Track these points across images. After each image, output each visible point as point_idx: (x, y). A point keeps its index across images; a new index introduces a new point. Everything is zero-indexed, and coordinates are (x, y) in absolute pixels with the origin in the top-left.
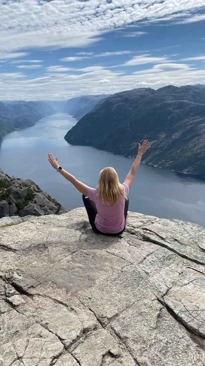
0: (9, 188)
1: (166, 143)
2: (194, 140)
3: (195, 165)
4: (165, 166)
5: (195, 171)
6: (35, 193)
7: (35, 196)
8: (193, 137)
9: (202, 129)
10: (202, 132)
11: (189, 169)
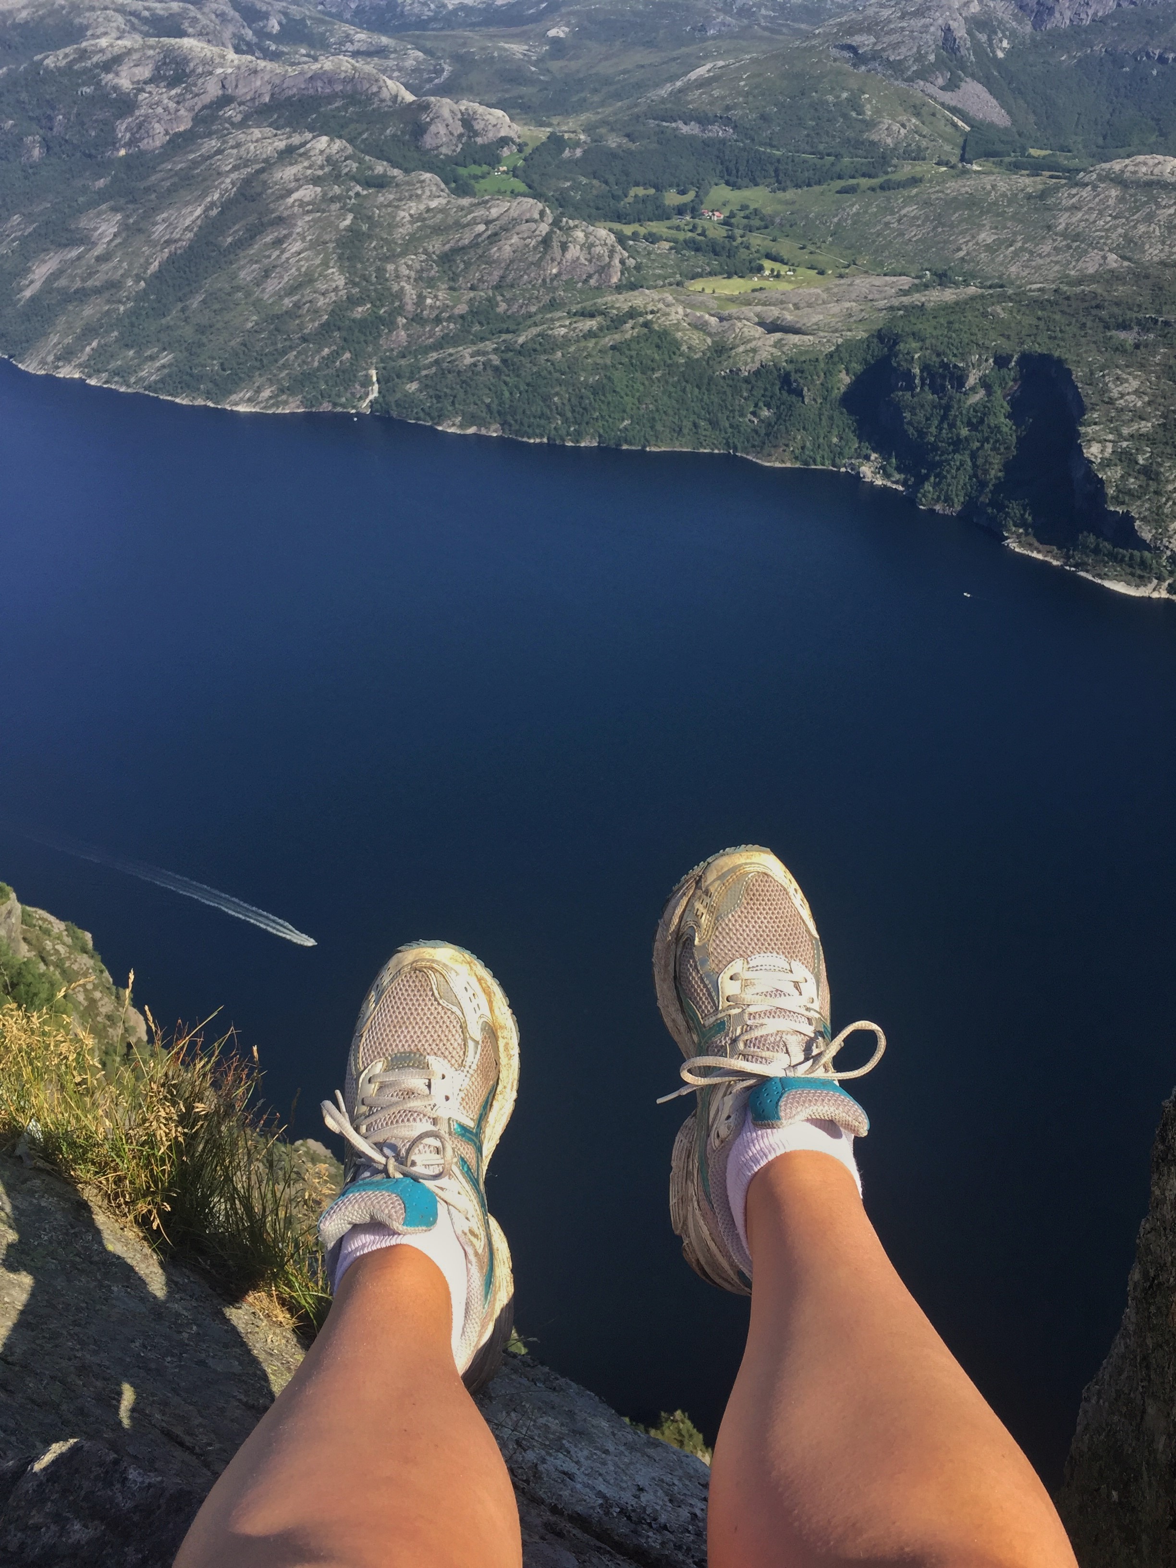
1: (130, 264)
2: (256, 246)
3: (281, 369)
4: (142, 379)
5: (284, 397)
8: (254, 233)
9: (290, 192)
10: (293, 205)
11: (258, 391)
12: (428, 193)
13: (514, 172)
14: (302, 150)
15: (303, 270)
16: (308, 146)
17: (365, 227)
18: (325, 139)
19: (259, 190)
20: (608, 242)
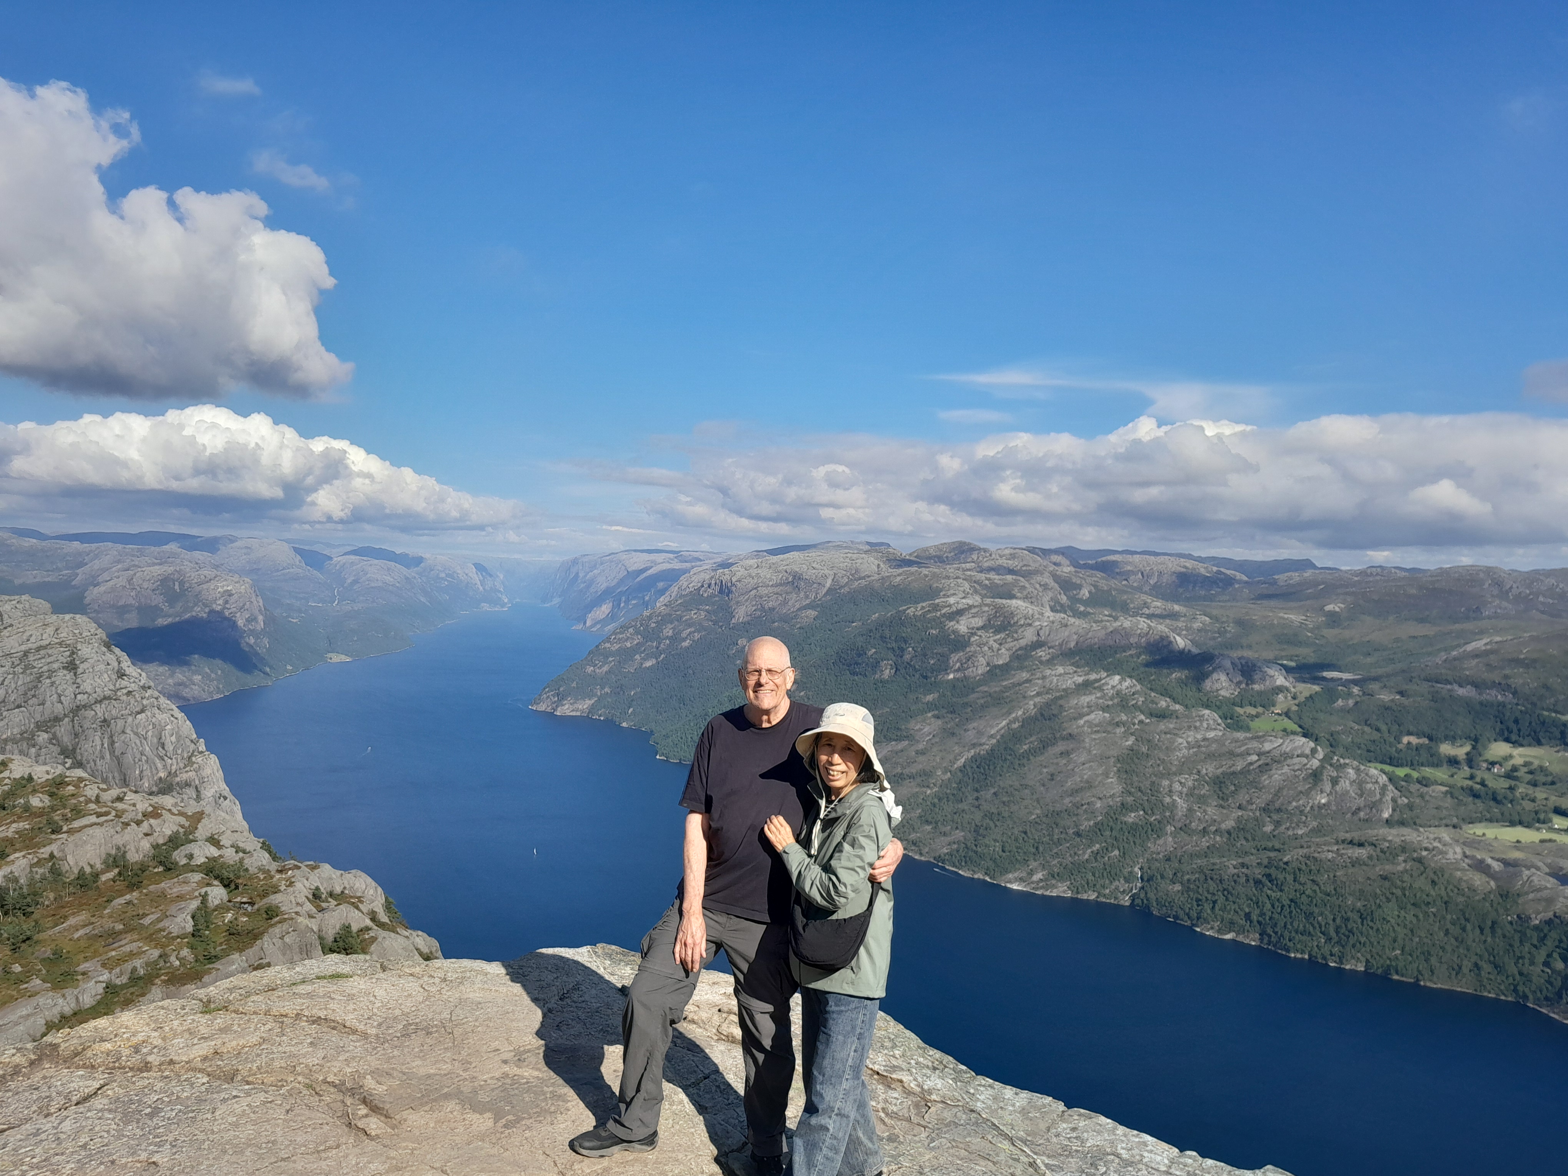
0: (265, 900)
1: (942, 759)
2: (1047, 755)
3: (1054, 857)
4: (934, 851)
5: (1054, 882)
6: (376, 931)
7: (373, 948)
8: (1047, 744)
9: (1081, 716)
10: (1083, 726)
11: (1031, 873)
12: (1205, 725)
13: (1287, 714)
14: (1096, 685)
15: (1085, 777)
16: (1103, 681)
17: (1144, 749)
18: (1117, 678)
19: (1055, 712)
20: (1380, 780)
